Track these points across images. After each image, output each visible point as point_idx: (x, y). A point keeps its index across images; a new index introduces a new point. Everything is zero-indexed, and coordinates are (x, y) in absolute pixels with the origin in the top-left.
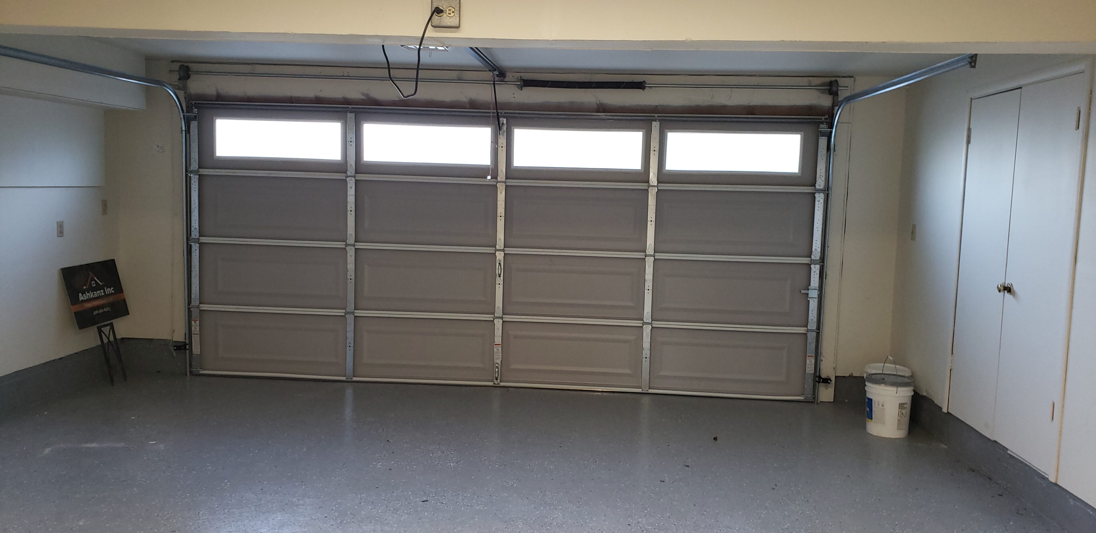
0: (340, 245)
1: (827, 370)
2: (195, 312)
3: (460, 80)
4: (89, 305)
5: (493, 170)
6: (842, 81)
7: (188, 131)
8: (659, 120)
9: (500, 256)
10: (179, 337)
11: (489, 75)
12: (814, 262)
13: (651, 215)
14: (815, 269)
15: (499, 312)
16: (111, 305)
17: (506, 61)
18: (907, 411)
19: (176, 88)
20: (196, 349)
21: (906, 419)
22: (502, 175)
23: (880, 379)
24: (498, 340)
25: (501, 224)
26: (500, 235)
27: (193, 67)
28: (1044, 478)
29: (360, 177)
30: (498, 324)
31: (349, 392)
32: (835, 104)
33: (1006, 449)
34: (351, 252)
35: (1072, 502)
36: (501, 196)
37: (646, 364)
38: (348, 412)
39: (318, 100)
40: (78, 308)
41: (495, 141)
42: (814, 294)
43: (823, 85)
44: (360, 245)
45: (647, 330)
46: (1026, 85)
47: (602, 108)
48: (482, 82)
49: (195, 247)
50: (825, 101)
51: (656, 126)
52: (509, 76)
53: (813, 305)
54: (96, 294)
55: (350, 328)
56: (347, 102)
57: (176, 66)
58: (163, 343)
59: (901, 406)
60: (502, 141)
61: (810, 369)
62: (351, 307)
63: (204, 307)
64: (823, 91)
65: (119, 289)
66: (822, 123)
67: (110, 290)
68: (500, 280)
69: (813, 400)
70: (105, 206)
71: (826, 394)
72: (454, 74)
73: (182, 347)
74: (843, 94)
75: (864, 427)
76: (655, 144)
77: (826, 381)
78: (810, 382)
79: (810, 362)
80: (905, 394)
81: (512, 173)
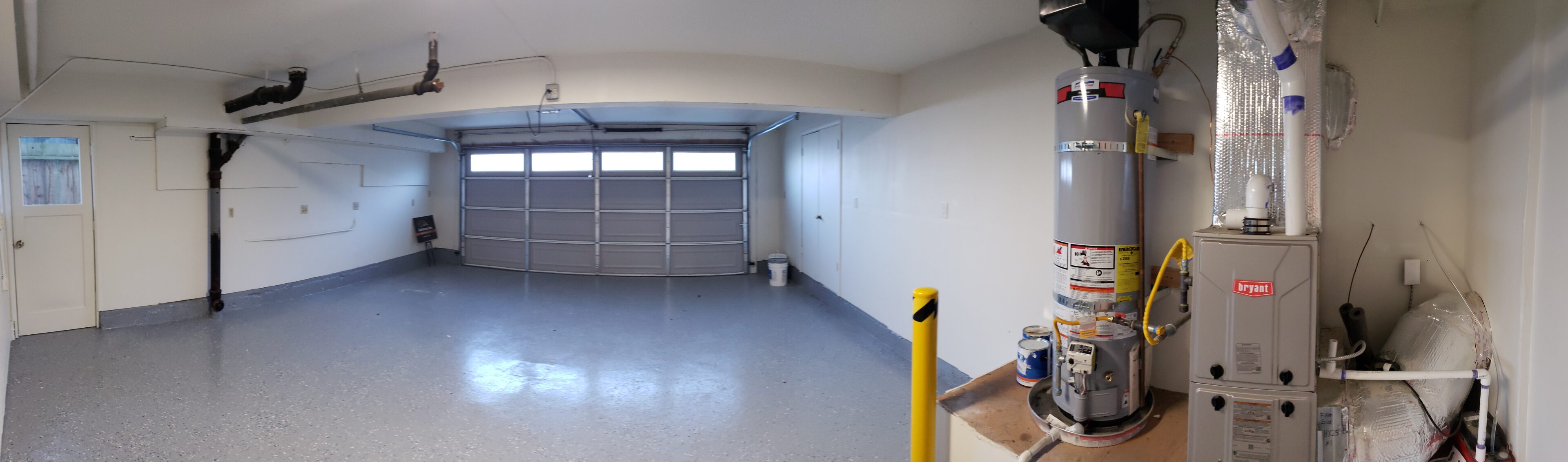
0: (522, 209)
1: (753, 259)
2: (463, 239)
3: (577, 130)
4: (422, 233)
5: (593, 173)
6: (752, 128)
7: (461, 161)
8: (671, 147)
9: (597, 214)
10: (457, 249)
11: (589, 127)
12: (744, 211)
13: (668, 192)
14: (745, 214)
15: (597, 240)
16: (431, 234)
17: (598, 119)
18: (786, 274)
19: (456, 142)
20: (463, 254)
21: (786, 278)
22: (597, 175)
23: (774, 261)
24: (597, 253)
25: (597, 198)
26: (597, 204)
27: (464, 132)
28: (836, 295)
29: (532, 178)
30: (597, 246)
31: (527, 276)
32: (749, 138)
33: (822, 285)
34: (527, 213)
35: (846, 303)
36: (597, 185)
37: (668, 262)
38: (526, 284)
39: (514, 144)
40: (418, 234)
41: (594, 159)
42: (745, 225)
43: (743, 129)
44: (531, 210)
45: (668, 247)
46: (821, 129)
47: (643, 142)
48: (586, 130)
49: (463, 211)
50: (744, 137)
51: (668, 149)
52: (600, 127)
53: (745, 230)
54: (426, 229)
55: (527, 247)
56: (525, 144)
57: (456, 133)
58: (450, 251)
59: (783, 272)
60: (597, 158)
61: (746, 259)
62: (527, 238)
63: (467, 236)
64: (743, 132)
65: (434, 227)
66: (744, 147)
67: (430, 228)
68: (597, 225)
69: (748, 273)
70: (430, 194)
71: (754, 270)
72: (574, 128)
73: (457, 253)
74: (752, 133)
75: (768, 282)
76: (668, 158)
77: (753, 264)
78: (746, 265)
79: (746, 256)
80: (784, 266)
81: (603, 174)
